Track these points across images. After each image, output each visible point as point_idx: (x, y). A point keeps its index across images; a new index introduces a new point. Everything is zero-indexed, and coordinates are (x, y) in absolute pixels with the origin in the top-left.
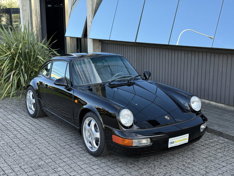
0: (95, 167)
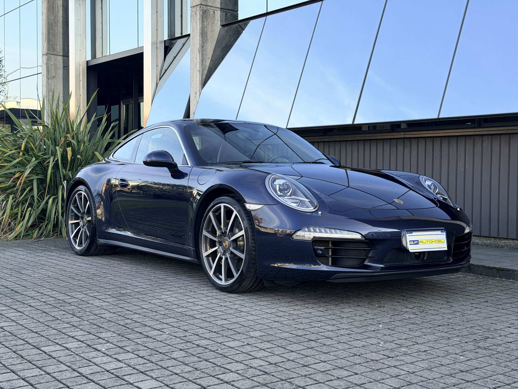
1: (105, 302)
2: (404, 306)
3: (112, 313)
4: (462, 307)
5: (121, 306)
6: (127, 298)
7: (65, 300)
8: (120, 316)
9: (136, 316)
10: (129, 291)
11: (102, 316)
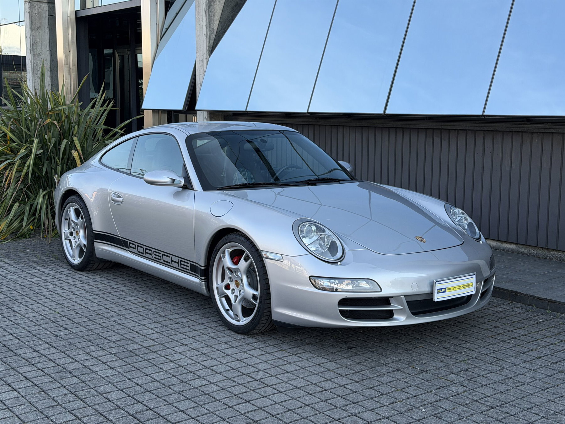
0: (256, 353)
1: (111, 368)
2: (449, 369)
3: (119, 390)
4: (513, 369)
5: (129, 375)
6: (135, 361)
7: (66, 366)
8: (129, 396)
9: (148, 396)
10: (137, 346)
11: (109, 397)
